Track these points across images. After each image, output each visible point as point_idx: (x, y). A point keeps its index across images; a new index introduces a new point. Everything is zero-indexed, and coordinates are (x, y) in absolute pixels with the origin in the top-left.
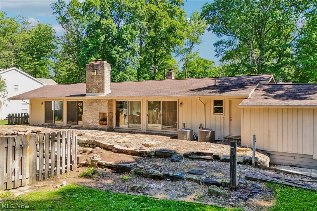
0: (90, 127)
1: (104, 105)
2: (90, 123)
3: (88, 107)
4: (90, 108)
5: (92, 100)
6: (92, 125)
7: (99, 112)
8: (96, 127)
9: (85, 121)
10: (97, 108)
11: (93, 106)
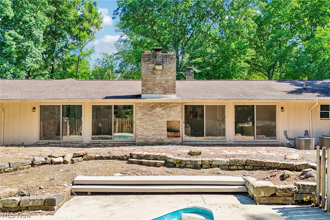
0: (149, 142)
1: (175, 111)
2: (149, 136)
3: (146, 114)
4: (150, 115)
5: (153, 104)
6: (154, 139)
7: (166, 120)
8: (161, 141)
9: (141, 134)
10: (163, 115)
11: (154, 113)
